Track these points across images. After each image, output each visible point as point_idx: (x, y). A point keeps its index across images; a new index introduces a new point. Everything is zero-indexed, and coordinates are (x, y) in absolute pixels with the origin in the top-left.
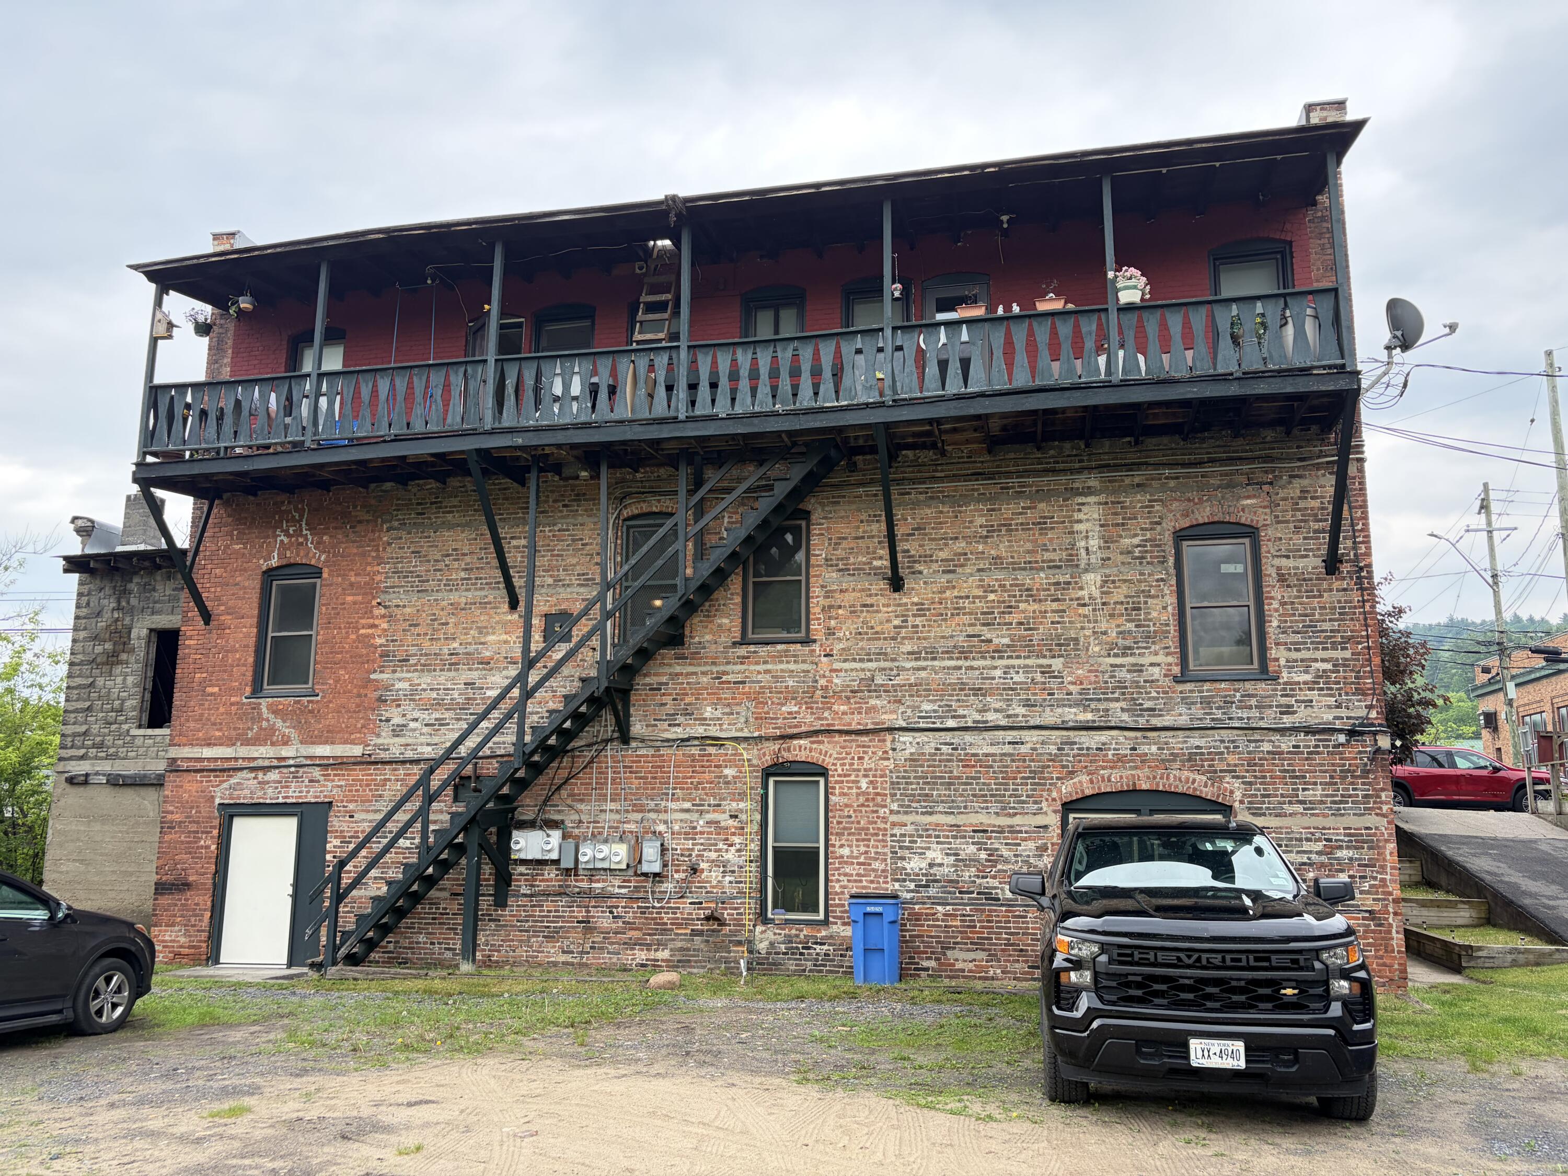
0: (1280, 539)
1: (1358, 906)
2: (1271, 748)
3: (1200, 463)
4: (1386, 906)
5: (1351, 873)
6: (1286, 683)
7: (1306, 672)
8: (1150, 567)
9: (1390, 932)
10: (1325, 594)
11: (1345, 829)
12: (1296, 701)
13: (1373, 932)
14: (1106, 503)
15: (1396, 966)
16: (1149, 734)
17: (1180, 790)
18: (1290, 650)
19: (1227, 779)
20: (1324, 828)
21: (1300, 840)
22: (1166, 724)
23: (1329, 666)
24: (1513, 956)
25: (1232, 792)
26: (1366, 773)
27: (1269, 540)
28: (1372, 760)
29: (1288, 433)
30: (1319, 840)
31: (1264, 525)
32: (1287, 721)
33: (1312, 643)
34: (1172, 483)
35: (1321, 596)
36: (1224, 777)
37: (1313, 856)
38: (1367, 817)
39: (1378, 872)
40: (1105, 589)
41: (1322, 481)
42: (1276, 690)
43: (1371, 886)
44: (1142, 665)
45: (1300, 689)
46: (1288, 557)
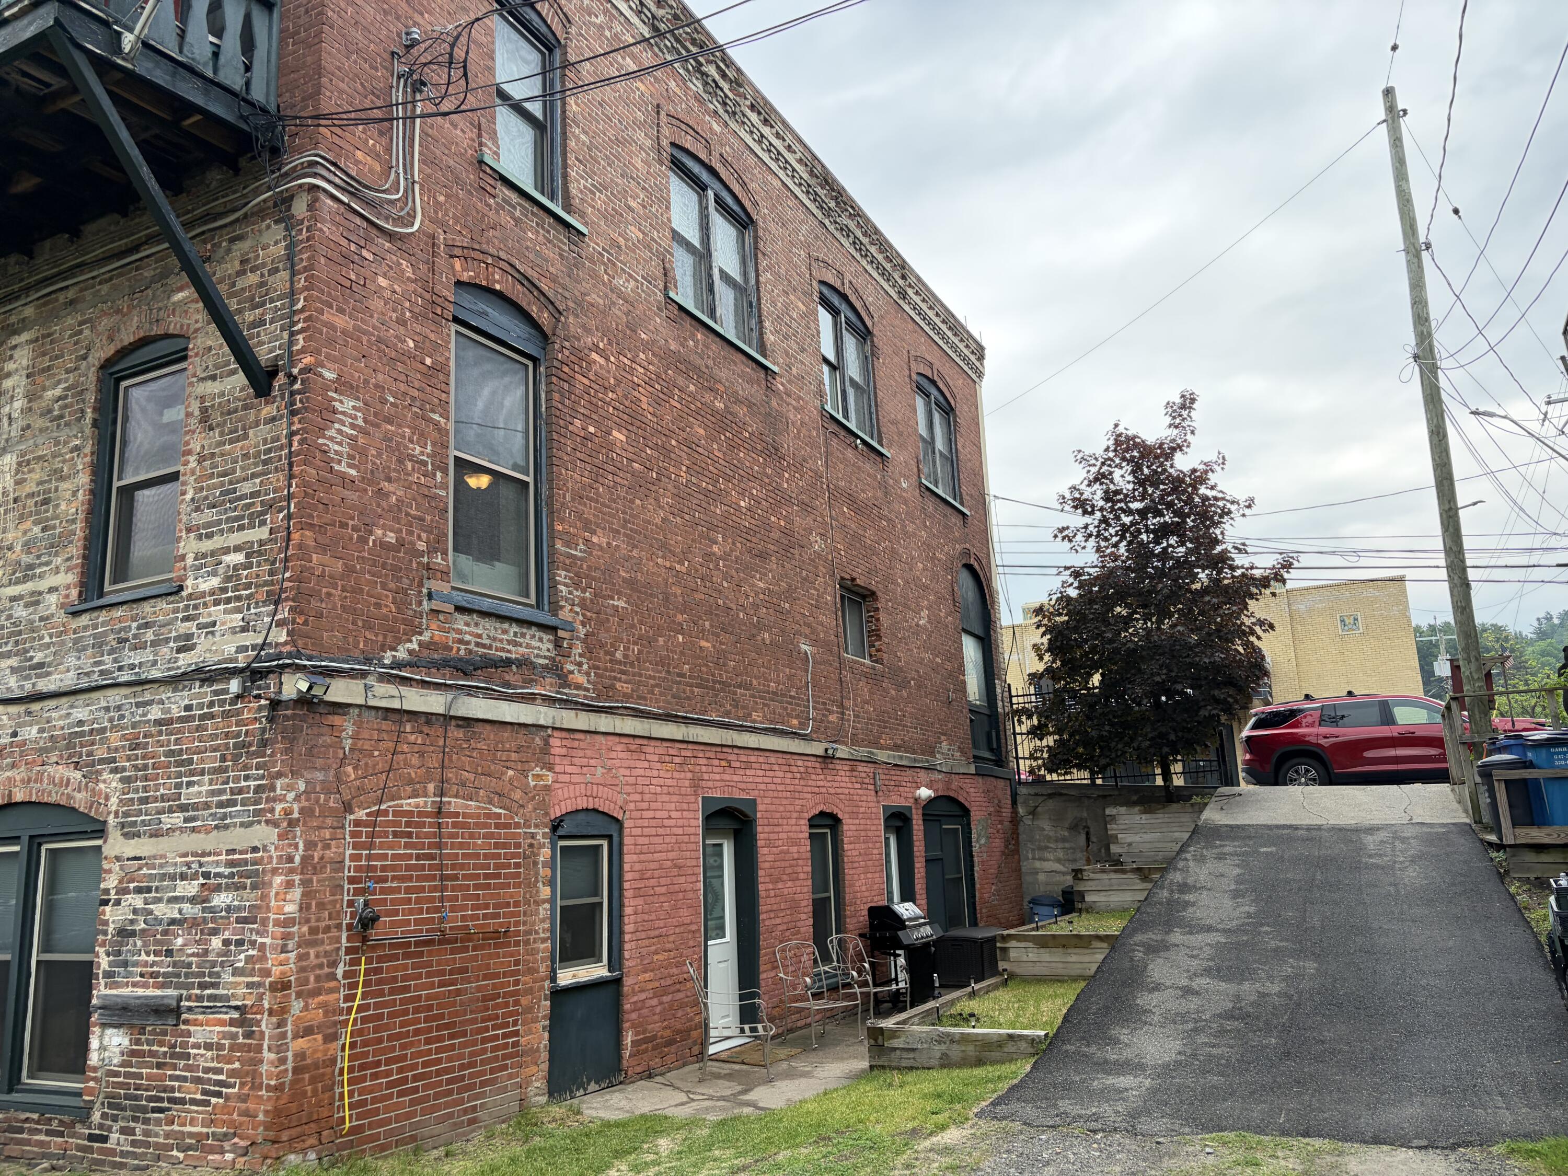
0: (210, 349)
1: (227, 998)
2: (159, 715)
3: (135, 249)
4: (260, 997)
5: (227, 935)
6: (190, 597)
7: (214, 574)
8: (67, 430)
9: (259, 1049)
10: (251, 432)
11: (229, 852)
12: (199, 627)
13: (241, 1047)
14: (37, 340)
15: (261, 1117)
16: (35, 707)
17: (52, 799)
18: (200, 537)
19: (105, 776)
20: (204, 854)
21: (173, 878)
22: (52, 687)
23: (239, 558)
24: (943, 1047)
25: (107, 798)
26: (264, 743)
27: (197, 355)
28: (270, 720)
29: (237, 171)
30: (194, 877)
31: (196, 331)
32: (186, 661)
33: (228, 520)
34: (105, 288)
35: (245, 436)
36: (99, 773)
37: (186, 907)
38: (256, 827)
39: (258, 933)
40: (19, 476)
41: (268, 238)
42: (176, 611)
43: (249, 959)
44: (40, 593)
45: (205, 604)
46: (213, 378)
